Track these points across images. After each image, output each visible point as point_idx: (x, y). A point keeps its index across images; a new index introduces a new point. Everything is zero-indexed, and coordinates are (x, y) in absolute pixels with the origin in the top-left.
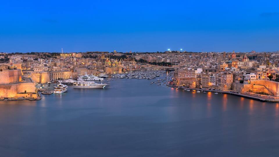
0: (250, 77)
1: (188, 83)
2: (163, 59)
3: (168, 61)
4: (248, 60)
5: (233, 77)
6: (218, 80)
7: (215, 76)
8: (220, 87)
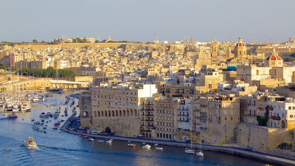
0: (287, 108)
1: (119, 124)
2: (50, 59)
3: (63, 65)
4: (280, 63)
5: (241, 107)
6: (198, 114)
7: (190, 106)
8: (206, 135)
